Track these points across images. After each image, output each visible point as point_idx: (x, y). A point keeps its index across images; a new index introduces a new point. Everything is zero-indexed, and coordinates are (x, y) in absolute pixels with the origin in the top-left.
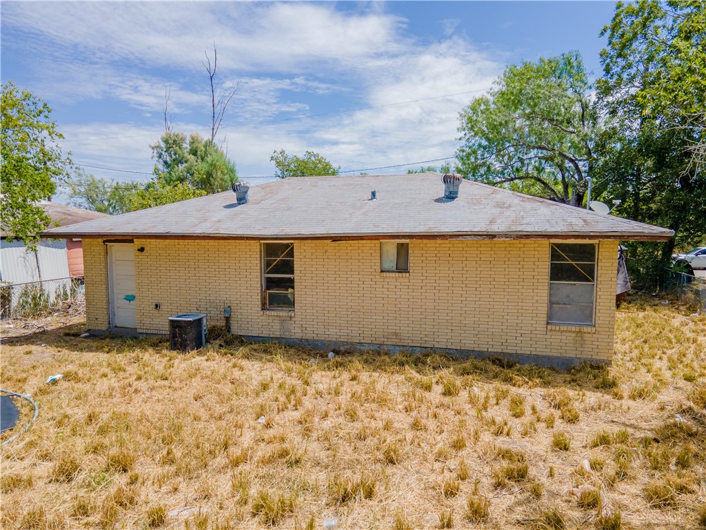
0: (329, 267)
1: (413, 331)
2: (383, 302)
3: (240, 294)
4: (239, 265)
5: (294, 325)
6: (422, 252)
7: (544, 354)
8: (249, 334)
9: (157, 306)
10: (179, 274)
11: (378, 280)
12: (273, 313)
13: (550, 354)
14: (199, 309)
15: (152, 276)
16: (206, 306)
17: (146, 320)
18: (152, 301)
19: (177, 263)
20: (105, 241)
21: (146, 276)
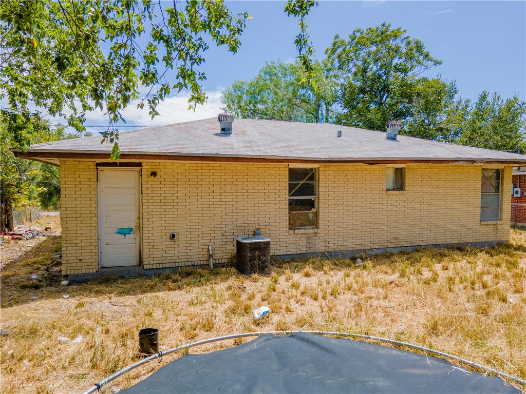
0: (348, 188)
1: (407, 236)
2: (388, 214)
3: (269, 216)
4: (269, 188)
5: (319, 241)
7: (479, 241)
8: (278, 254)
9: (173, 236)
10: (202, 200)
11: (385, 197)
13: (482, 240)
14: (225, 234)
15: (166, 204)
16: (232, 231)
17: (157, 253)
18: (167, 231)
19: (199, 189)
20: (98, 165)
21: (158, 204)
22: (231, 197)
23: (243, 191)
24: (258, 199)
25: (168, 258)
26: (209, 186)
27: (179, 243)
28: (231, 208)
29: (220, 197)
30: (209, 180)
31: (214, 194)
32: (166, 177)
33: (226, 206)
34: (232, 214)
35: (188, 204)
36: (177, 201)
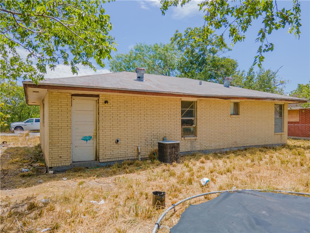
0: (212, 113)
1: (241, 140)
2: (231, 128)
3: (171, 129)
4: (171, 112)
5: (197, 144)
6: (243, 106)
9: (118, 141)
10: (134, 119)
11: (230, 119)
14: (147, 140)
15: (114, 121)
16: (151, 138)
18: (113, 138)
20: (73, 95)
21: (109, 121)
22: (150, 117)
23: (157, 114)
24: (165, 119)
26: (138, 110)
27: (120, 145)
28: (150, 124)
29: (144, 117)
32: (114, 104)
33: (147, 123)
34: (151, 128)
35: (126, 121)
36: (120, 119)
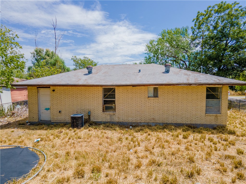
0: (129, 96)
1: (160, 118)
2: (149, 108)
3: (94, 106)
4: (94, 96)
5: (115, 117)
6: (163, 90)
7: (205, 123)
8: (98, 121)
9: (60, 112)
10: (69, 100)
11: (147, 100)
12: (107, 113)
13: (207, 123)
14: (78, 112)
15: (58, 101)
16: (80, 111)
17: (55, 117)
18: (58, 110)
19: (68, 95)
22: (80, 99)
23: (84, 97)
24: (90, 100)
25: (59, 119)
26: (72, 94)
27: (62, 114)
29: (76, 99)
30: (72, 92)
31: (73, 98)
32: (58, 91)
34: (80, 105)
35: (65, 101)
36: (61, 100)
